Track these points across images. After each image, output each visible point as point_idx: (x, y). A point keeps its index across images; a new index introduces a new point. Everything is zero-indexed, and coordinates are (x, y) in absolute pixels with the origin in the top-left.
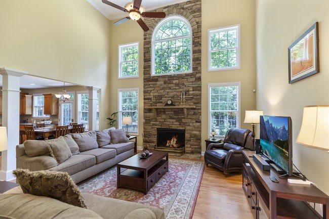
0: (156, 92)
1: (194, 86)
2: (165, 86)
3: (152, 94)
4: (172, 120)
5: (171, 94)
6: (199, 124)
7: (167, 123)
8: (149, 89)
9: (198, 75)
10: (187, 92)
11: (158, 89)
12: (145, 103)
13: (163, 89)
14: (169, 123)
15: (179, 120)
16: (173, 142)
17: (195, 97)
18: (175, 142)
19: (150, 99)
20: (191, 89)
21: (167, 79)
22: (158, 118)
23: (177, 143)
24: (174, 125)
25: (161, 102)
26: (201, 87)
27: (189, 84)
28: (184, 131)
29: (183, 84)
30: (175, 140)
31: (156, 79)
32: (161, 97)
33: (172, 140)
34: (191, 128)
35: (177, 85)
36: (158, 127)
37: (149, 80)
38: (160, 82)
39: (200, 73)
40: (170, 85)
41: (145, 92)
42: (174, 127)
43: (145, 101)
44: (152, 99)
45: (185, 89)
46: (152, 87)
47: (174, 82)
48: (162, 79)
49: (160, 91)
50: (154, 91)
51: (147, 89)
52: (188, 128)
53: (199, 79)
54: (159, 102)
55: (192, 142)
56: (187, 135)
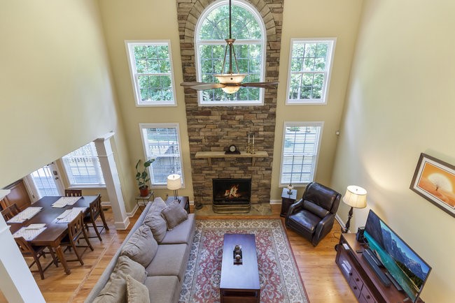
0: (209, 131)
1: (265, 125)
2: (223, 122)
3: (202, 134)
4: (234, 169)
5: (233, 135)
6: (269, 171)
7: (227, 172)
8: (197, 126)
9: (272, 110)
10: (255, 133)
11: (211, 126)
12: (191, 146)
13: (220, 126)
14: (230, 172)
15: (244, 168)
16: (233, 192)
17: (266, 140)
18: (235, 192)
19: (201, 141)
20: (262, 129)
21: (225, 113)
22: (213, 166)
23: (238, 192)
24: (238, 174)
25: (218, 146)
26: (274, 126)
27: (258, 122)
28: (250, 180)
29: (251, 122)
30: (236, 190)
31: (207, 111)
32: (217, 138)
33: (232, 189)
34: (259, 177)
35: (240, 122)
36: (214, 177)
37: (195, 113)
38: (216, 117)
39: (275, 107)
40: (230, 122)
41: (189, 130)
42: (236, 176)
43: (191, 143)
44: (204, 140)
45: (253, 128)
46: (201, 124)
47: (238, 117)
48: (217, 113)
49: (216, 130)
50: (206, 129)
51: (193, 126)
52: (255, 176)
53: (273, 115)
54: (214, 146)
55: (259, 192)
56: (254, 185)
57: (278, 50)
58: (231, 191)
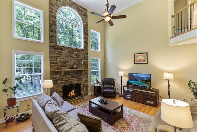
0: (61, 58)
1: (85, 57)
2: (69, 54)
3: (58, 59)
4: (74, 78)
5: (73, 61)
6: (87, 78)
7: (70, 81)
8: (55, 55)
9: (87, 51)
10: (82, 60)
11: (63, 56)
12: (51, 67)
13: (68, 56)
14: (71, 81)
15: (78, 78)
16: (73, 93)
17: (86, 64)
18: (74, 92)
19: (57, 63)
20: (84, 59)
21: (70, 50)
22: (63, 78)
23: (75, 93)
24: (75, 81)
25: (66, 66)
26: (88, 58)
27: (82, 55)
28: (80, 84)
29: (80, 55)
30: (74, 91)
31: (61, 48)
32: (65, 62)
33: (72, 92)
34: (84, 81)
35: (76, 55)
36: (63, 85)
37: (54, 48)
38: (65, 52)
39: (88, 50)
40: (72, 55)
41: (51, 57)
42: (75, 83)
43: (51, 65)
44: (59, 63)
45: (81, 58)
46: (58, 54)
47: (75, 53)
48: (66, 50)
49: (65, 58)
50: (60, 57)
51: (53, 55)
52: (82, 81)
53: (87, 54)
54: (64, 66)
55: (84, 90)
56: (82, 86)
57: (87, 31)
58: (72, 93)
